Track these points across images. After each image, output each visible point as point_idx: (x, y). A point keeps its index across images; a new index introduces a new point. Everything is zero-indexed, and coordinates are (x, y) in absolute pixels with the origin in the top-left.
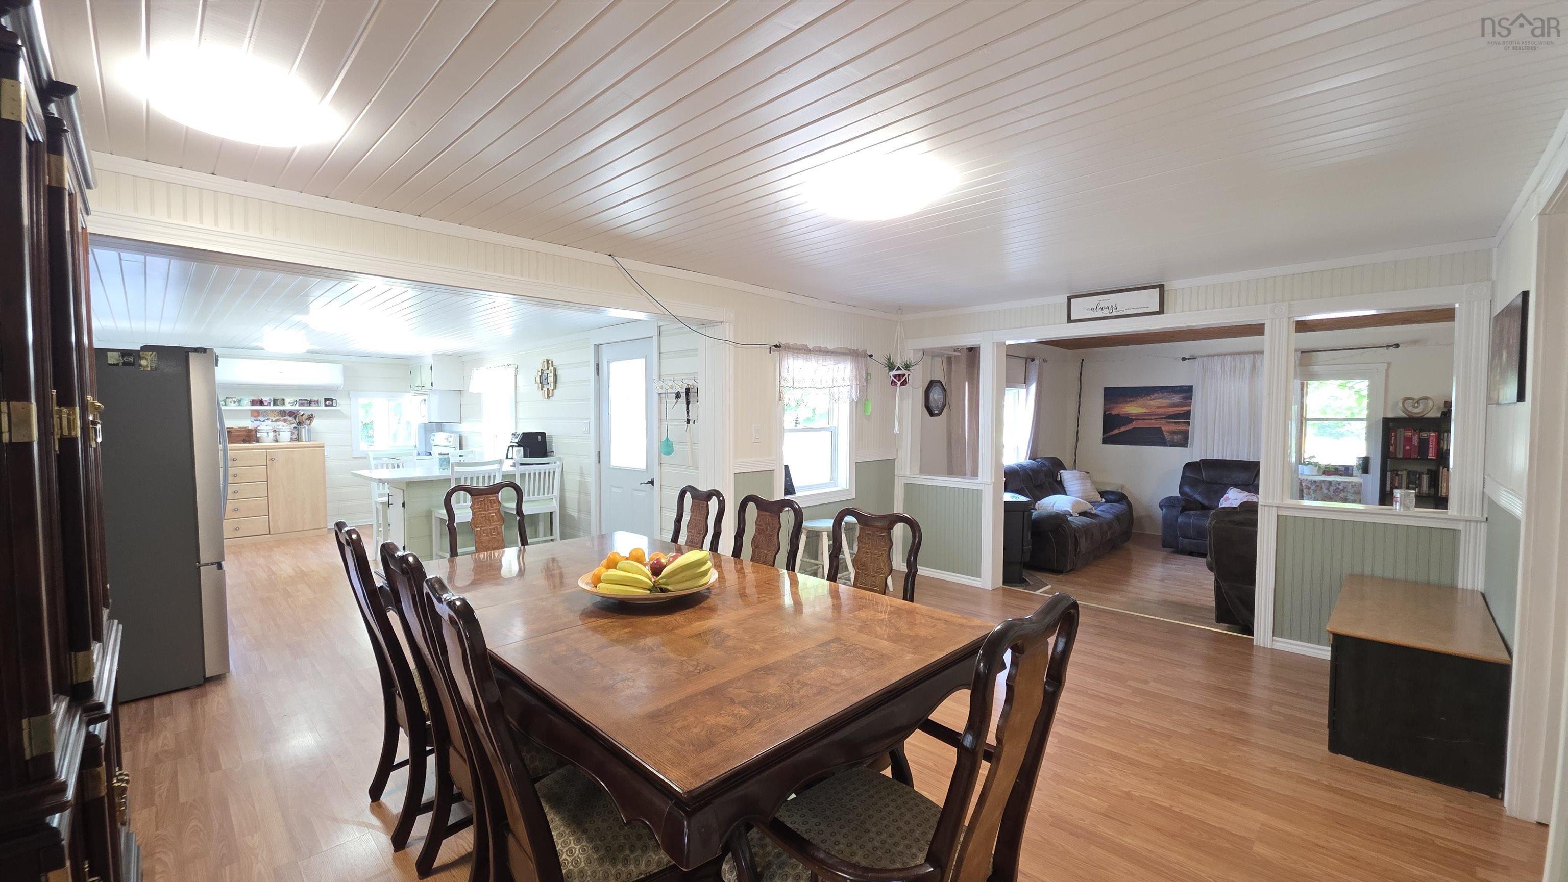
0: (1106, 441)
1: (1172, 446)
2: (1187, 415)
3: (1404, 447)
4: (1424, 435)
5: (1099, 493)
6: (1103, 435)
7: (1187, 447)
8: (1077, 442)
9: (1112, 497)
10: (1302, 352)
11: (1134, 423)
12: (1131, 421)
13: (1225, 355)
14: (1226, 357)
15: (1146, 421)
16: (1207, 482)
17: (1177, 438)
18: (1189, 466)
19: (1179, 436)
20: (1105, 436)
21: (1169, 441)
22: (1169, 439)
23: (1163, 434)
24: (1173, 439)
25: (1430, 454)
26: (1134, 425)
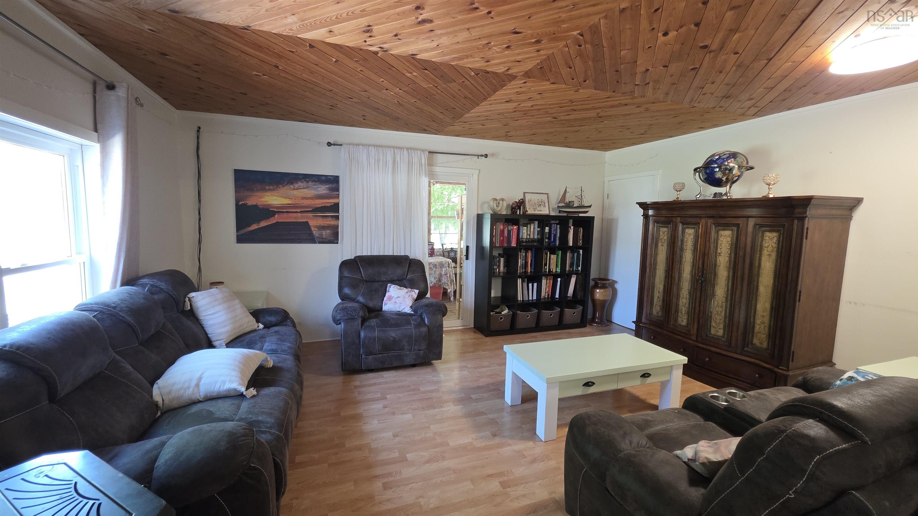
0: (241, 239)
1: (320, 243)
2: (336, 208)
3: (500, 238)
4: (510, 227)
5: (251, 314)
6: (237, 231)
7: (337, 243)
8: (200, 242)
9: (273, 319)
10: (429, 152)
11: (276, 216)
12: (273, 213)
13: (369, 146)
14: (370, 147)
15: (291, 214)
16: (366, 281)
17: (326, 233)
18: (345, 265)
19: (328, 231)
20: (239, 233)
21: (318, 237)
22: (317, 235)
23: (311, 230)
24: (322, 235)
25: (513, 243)
26: (276, 219)
